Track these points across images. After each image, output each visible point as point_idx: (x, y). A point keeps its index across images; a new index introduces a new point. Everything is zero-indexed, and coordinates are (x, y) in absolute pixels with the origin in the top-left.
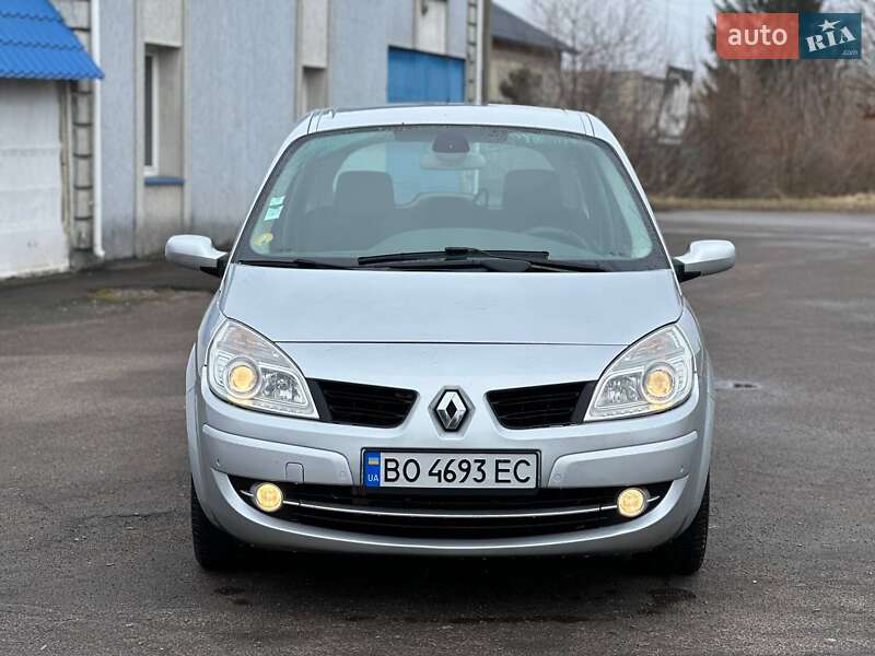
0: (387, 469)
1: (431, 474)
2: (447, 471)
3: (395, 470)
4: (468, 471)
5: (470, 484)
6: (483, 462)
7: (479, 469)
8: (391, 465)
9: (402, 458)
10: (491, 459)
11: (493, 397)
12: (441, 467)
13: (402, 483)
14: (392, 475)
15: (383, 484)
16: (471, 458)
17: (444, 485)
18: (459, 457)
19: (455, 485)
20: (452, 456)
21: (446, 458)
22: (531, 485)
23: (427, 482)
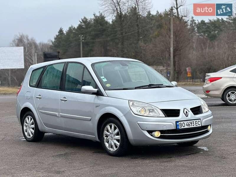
0: (180, 125)
1: (187, 125)
2: (189, 124)
3: (181, 125)
4: (192, 124)
5: (192, 126)
6: (193, 122)
7: (193, 123)
8: (181, 124)
9: (182, 122)
10: (194, 121)
11: (191, 109)
12: (188, 124)
13: (183, 128)
14: (181, 126)
15: (180, 128)
16: (192, 121)
17: (189, 127)
18: (190, 121)
19: (190, 127)
20: (189, 121)
21: (188, 122)
22: (200, 126)
23: (186, 127)
